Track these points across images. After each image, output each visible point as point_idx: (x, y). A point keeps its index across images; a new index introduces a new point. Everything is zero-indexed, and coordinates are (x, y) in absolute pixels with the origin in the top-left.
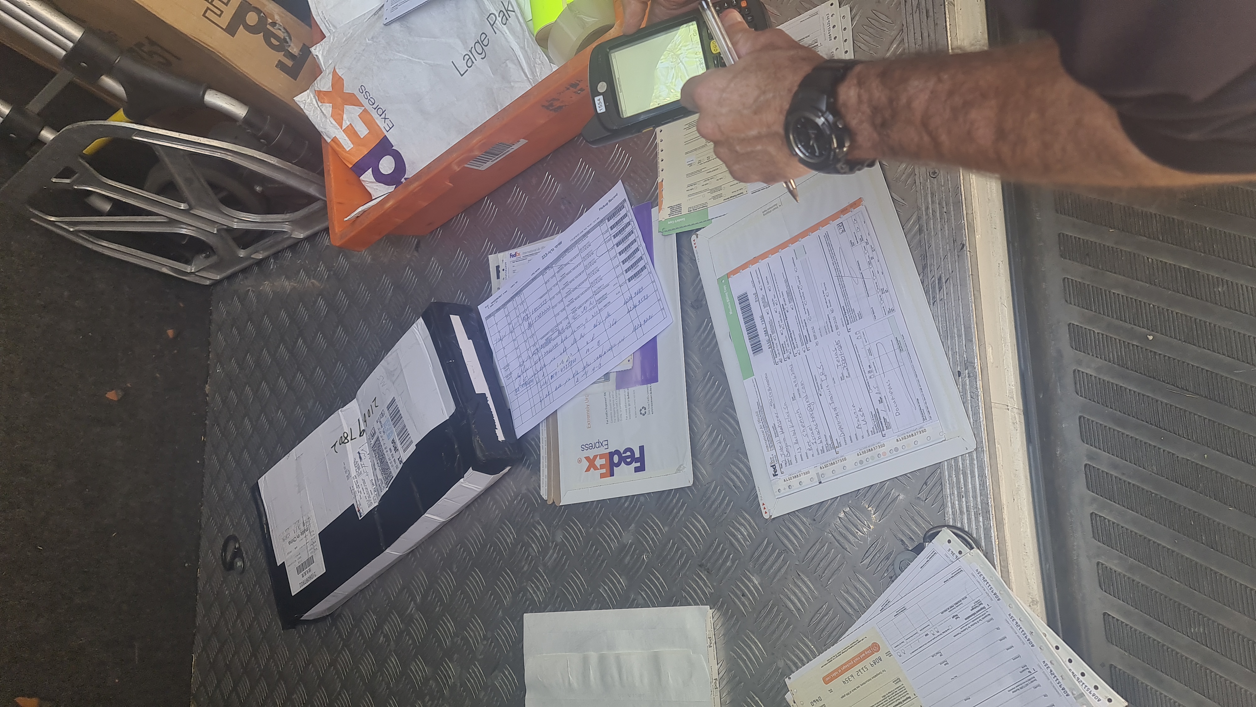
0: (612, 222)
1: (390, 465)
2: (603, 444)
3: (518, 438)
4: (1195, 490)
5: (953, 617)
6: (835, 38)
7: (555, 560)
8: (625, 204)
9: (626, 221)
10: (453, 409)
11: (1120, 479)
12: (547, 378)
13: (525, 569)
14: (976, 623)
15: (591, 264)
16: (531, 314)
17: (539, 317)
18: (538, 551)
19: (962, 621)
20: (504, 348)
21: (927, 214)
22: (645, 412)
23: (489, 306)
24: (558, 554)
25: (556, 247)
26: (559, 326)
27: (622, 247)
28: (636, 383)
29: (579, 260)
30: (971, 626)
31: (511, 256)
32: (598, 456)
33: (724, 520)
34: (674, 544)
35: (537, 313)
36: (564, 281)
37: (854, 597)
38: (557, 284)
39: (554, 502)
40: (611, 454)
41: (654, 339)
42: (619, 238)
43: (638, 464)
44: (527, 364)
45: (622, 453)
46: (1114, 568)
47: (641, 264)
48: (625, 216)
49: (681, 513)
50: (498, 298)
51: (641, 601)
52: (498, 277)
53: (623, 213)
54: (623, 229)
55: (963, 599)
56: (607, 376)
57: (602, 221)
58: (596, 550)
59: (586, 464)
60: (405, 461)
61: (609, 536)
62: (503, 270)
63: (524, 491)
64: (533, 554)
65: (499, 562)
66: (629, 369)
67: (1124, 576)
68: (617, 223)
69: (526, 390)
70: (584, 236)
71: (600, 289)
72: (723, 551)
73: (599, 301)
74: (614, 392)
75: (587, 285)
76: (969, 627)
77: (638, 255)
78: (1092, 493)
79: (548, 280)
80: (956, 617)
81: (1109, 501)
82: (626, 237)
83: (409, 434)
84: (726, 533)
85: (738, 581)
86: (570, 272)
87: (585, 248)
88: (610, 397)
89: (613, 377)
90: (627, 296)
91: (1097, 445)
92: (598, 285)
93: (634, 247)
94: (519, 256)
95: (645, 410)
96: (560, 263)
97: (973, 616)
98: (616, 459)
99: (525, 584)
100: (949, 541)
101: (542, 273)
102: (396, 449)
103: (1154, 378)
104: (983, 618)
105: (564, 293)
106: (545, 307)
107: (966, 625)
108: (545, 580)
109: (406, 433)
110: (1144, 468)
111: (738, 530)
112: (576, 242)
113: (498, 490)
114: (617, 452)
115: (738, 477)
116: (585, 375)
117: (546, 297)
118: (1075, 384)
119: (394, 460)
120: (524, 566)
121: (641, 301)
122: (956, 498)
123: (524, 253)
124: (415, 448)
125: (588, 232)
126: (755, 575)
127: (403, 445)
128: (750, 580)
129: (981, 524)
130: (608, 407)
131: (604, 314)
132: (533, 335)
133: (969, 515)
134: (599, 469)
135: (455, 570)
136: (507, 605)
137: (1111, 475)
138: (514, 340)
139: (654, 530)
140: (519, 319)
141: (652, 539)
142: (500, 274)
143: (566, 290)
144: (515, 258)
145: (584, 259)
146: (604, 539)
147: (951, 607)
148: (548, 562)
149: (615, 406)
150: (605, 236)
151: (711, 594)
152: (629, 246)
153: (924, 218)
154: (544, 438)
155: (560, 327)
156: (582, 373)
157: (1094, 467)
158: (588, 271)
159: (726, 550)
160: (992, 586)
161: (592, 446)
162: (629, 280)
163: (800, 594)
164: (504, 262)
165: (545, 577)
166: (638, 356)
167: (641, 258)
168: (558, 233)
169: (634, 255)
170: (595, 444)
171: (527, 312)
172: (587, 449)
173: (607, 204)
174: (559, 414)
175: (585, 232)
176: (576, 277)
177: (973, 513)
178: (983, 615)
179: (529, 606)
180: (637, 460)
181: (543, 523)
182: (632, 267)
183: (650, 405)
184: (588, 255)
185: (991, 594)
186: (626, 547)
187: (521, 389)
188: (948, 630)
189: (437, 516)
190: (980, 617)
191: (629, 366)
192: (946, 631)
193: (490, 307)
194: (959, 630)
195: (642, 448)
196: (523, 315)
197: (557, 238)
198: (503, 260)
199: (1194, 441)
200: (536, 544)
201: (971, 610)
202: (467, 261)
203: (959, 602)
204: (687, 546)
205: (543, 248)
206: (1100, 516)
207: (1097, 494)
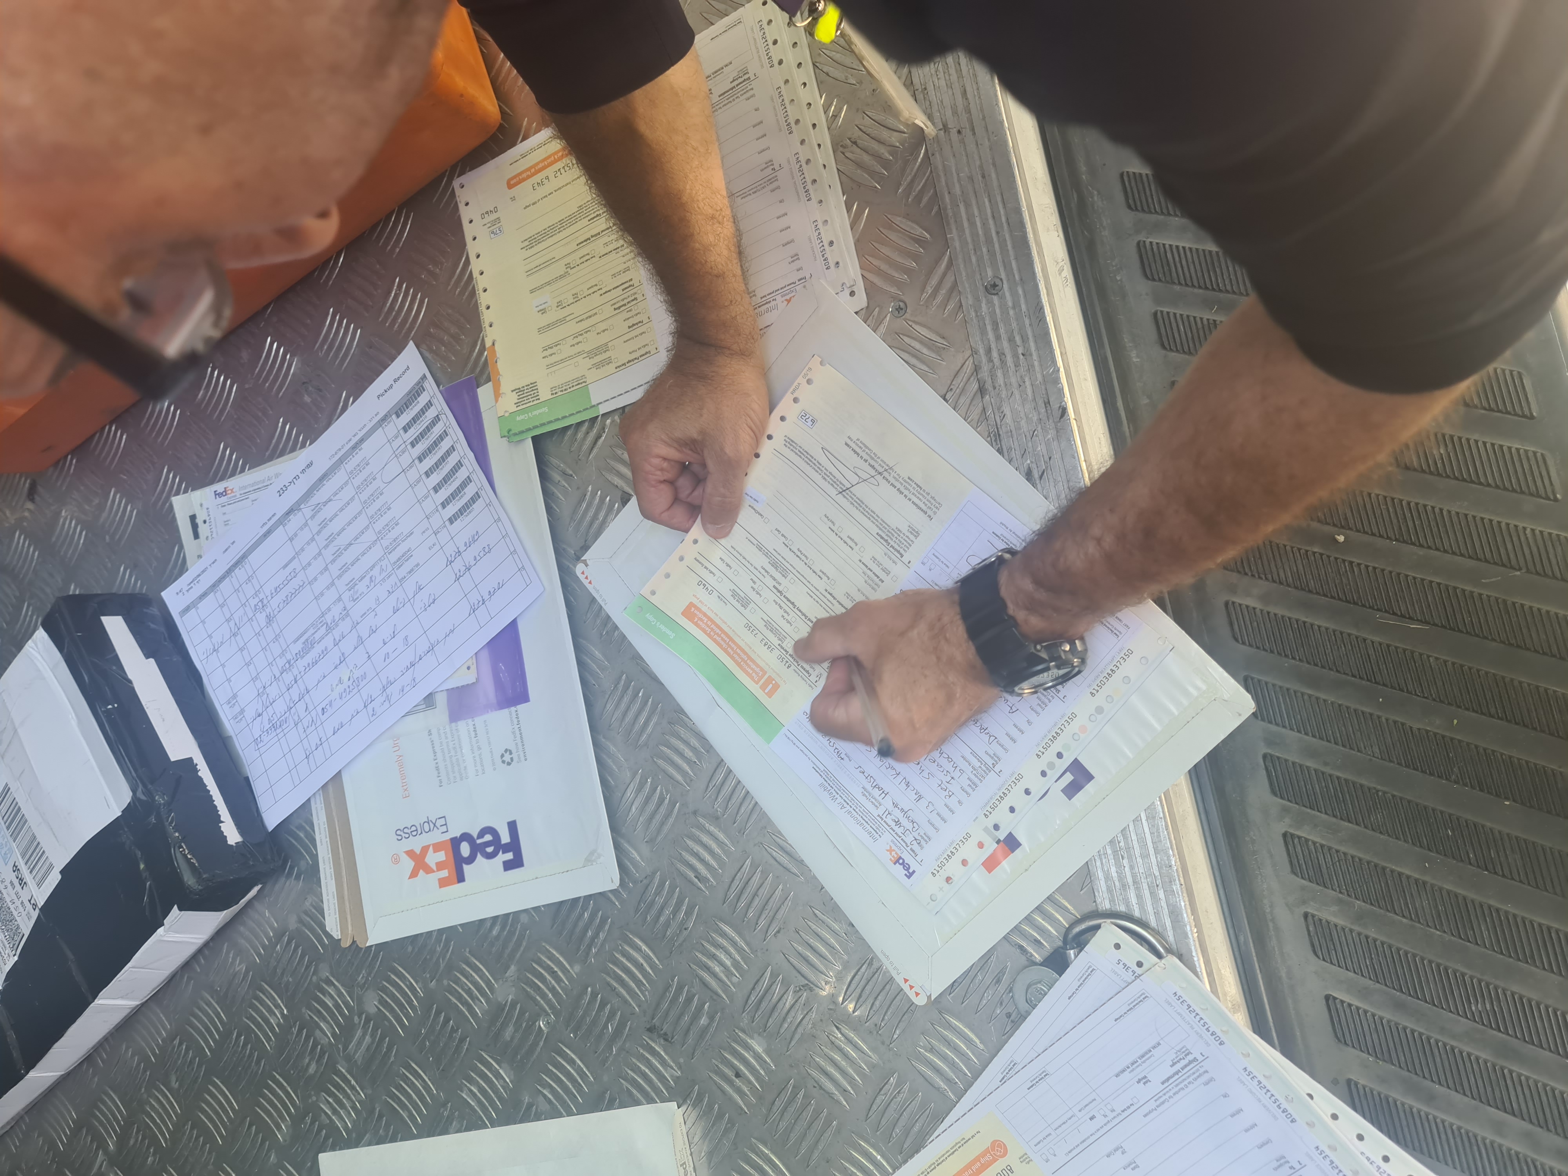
0: (406, 418)
1: (15, 913)
2: (438, 825)
3: (270, 830)
4: (1447, 779)
5: (1138, 1082)
6: (780, 62)
7: (368, 1049)
8: (426, 385)
9: (431, 414)
10: (126, 796)
11: (1323, 773)
12: (314, 713)
13: (312, 1069)
14: (1182, 1089)
15: (373, 498)
16: (269, 598)
17: (286, 602)
18: (334, 1034)
19: (1155, 1087)
20: (223, 665)
21: (990, 360)
22: (512, 759)
23: (184, 591)
24: (373, 1036)
25: (303, 471)
26: (326, 616)
27: (429, 462)
28: (488, 708)
29: (349, 492)
30: (1174, 1094)
31: (217, 495)
32: (431, 848)
33: (684, 941)
34: (594, 995)
35: (282, 595)
36: (326, 533)
37: (944, 1058)
38: (313, 539)
39: (354, 942)
40: (455, 843)
41: (513, 625)
42: (421, 447)
43: (509, 856)
44: (273, 691)
45: (475, 836)
46: (1333, 920)
47: (470, 491)
48: (429, 404)
49: (602, 936)
50: (199, 575)
51: (544, 1106)
52: (196, 536)
53: (423, 400)
54: (428, 429)
55: (1154, 1047)
56: (429, 701)
57: (384, 419)
58: (447, 1020)
59: (409, 864)
60: (42, 904)
61: (469, 992)
62: (205, 522)
63: (293, 924)
64: (325, 1041)
65: (258, 1062)
66: (470, 682)
67: (1351, 931)
68: (414, 420)
69: (276, 739)
70: (354, 448)
71: (396, 543)
72: (689, 1000)
73: (398, 564)
74: (447, 727)
75: (370, 536)
76: (1170, 1097)
77: (462, 474)
78: (1281, 801)
79: (296, 535)
80: (1144, 1081)
81: (1309, 810)
82: (436, 444)
83: (44, 852)
84: (692, 965)
85: (725, 1050)
86: (336, 515)
87: (359, 468)
88: (439, 735)
89: (441, 700)
90: (450, 549)
91: (1279, 720)
92: (393, 534)
93: (452, 460)
94: (233, 494)
95: (511, 753)
96: (314, 501)
97: (1176, 1077)
98: (465, 849)
99: (314, 1098)
100: (1117, 946)
101: (282, 520)
102: (22, 882)
103: (1355, 603)
104: (1195, 1079)
105: (328, 554)
106: (295, 583)
107: (1165, 1094)
108: (353, 1088)
109: (37, 850)
110: (1359, 751)
111: (713, 957)
112: (341, 461)
113: (242, 929)
114: (466, 837)
115: (702, 861)
116: (387, 702)
117: (295, 564)
118: (1231, 624)
119: (22, 903)
120: (309, 1065)
121: (478, 558)
122: (1112, 861)
123: (241, 488)
124: (60, 877)
125: (362, 440)
126: (756, 1035)
127: (34, 873)
128: (748, 1048)
129: (1163, 904)
130: (439, 755)
131: (410, 586)
132: (276, 638)
133: (1138, 889)
134: (434, 872)
135: (175, 1085)
136: (285, 1141)
137: (1308, 768)
138: (241, 650)
139: (553, 973)
140: (248, 609)
141: (553, 990)
142: (200, 530)
143: (332, 549)
144: (224, 499)
145: (359, 490)
146: (460, 998)
147: (1133, 1064)
148: (356, 1052)
149: (453, 753)
150: (395, 444)
151: (676, 1079)
152: (443, 459)
153: (985, 368)
154: (321, 824)
155: (328, 618)
156: (381, 699)
157: (1278, 758)
158: (371, 511)
159: (694, 996)
160: (1206, 1019)
161: (417, 830)
162: (451, 521)
163: (843, 1063)
164: (205, 506)
165: (353, 1082)
166: (485, 656)
167: (468, 480)
168: (303, 446)
169: (454, 474)
170: (422, 826)
171: (261, 596)
172: (407, 836)
173: (391, 387)
174: (346, 778)
175: (355, 440)
176: (349, 524)
177: (1145, 886)
178: (1194, 1073)
179: (327, 1138)
180: (506, 848)
181: (338, 981)
182: (453, 496)
183: (520, 744)
184: (366, 483)
185: (1207, 1036)
186: (503, 1009)
187: (265, 738)
188: (1132, 1105)
189: (122, 998)
190: (1189, 1077)
191: (468, 678)
192: (1128, 1107)
193: (185, 593)
194: (1152, 1104)
195: (513, 827)
196: (253, 602)
197: (302, 456)
198: (201, 505)
199: (1434, 700)
200: (328, 1022)
201: (1172, 1066)
202: (132, 512)
203: (1146, 1053)
204: (619, 995)
205: (277, 475)
206: (1299, 838)
207: (1289, 800)
